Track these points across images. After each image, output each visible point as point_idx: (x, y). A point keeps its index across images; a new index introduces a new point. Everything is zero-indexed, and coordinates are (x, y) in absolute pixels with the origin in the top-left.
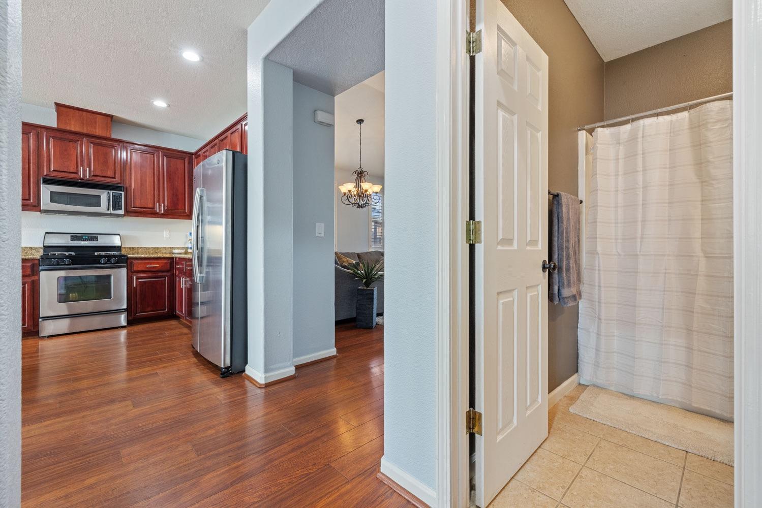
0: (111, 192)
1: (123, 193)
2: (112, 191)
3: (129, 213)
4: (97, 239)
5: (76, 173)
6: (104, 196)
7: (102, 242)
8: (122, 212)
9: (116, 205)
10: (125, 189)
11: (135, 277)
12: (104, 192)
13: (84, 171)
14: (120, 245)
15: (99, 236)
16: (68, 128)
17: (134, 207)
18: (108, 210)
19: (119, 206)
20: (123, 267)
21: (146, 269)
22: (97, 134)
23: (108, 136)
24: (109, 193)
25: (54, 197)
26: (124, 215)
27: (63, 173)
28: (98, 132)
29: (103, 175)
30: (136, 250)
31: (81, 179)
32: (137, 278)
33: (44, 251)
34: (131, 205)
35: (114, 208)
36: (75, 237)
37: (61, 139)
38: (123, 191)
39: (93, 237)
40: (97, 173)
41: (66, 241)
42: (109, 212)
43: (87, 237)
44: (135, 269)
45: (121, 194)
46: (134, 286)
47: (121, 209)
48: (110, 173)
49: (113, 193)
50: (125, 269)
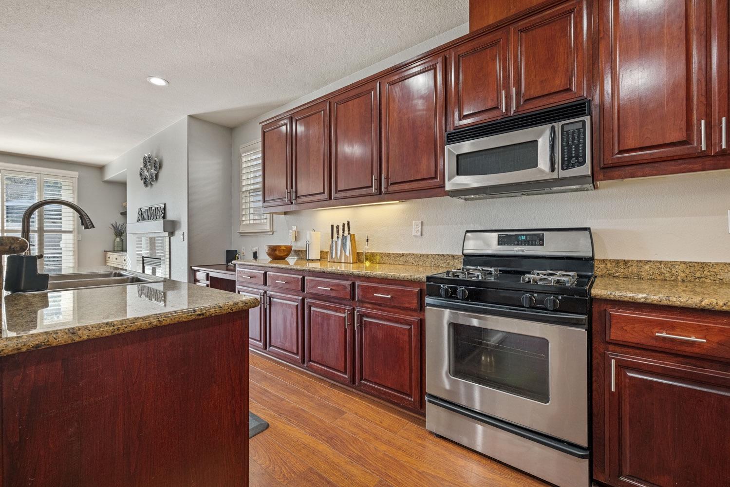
0: (558, 125)
1: (587, 120)
2: (561, 124)
3: (606, 169)
4: (540, 241)
5: (496, 107)
6: (544, 138)
7: (553, 246)
8: (585, 170)
9: (571, 154)
10: (595, 109)
11: (613, 361)
12: (542, 131)
13: (508, 97)
14: (590, 255)
15: (545, 233)
16: (485, 24)
17: (620, 152)
18: (553, 169)
19: (577, 157)
20: (577, 323)
21: (654, 343)
24: (553, 128)
25: (464, 165)
26: (593, 178)
29: (544, 93)
31: (503, 116)
32: (622, 367)
34: (613, 149)
35: (567, 164)
36: (505, 238)
37: (475, 51)
38: (590, 114)
39: (535, 237)
40: (534, 93)
41: (490, 245)
42: (554, 175)
43: (524, 238)
44: (615, 334)
45: (584, 122)
46: (613, 389)
47: (584, 162)
48: (558, 83)
49: (563, 126)
50: (582, 332)
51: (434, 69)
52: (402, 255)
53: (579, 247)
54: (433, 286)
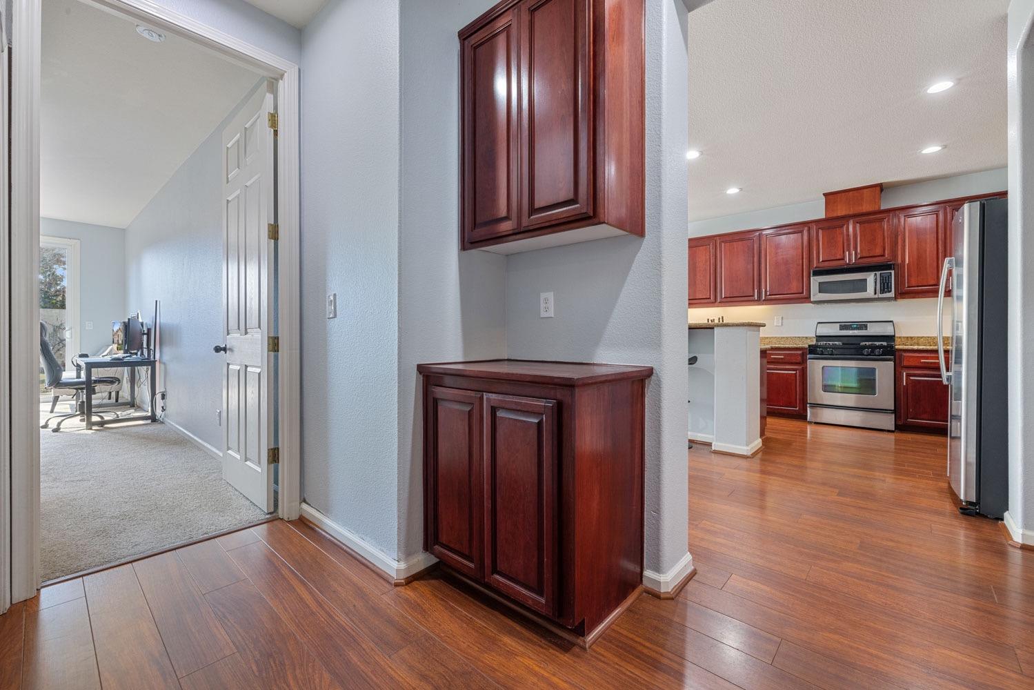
0: (878, 273)
1: (893, 272)
2: (881, 272)
3: (902, 294)
4: (866, 327)
5: (843, 259)
6: (871, 278)
7: (873, 330)
8: (892, 294)
9: (885, 287)
10: (896, 267)
11: (905, 374)
12: (870, 275)
13: (850, 255)
14: (892, 334)
15: (868, 324)
16: (835, 215)
17: (908, 287)
18: (875, 294)
19: (887, 288)
20: (889, 360)
21: (920, 365)
22: (864, 211)
23: (877, 208)
24: (876, 274)
25: (823, 288)
26: (896, 298)
27: (830, 262)
28: (866, 208)
29: (871, 255)
30: (916, 341)
31: (848, 264)
32: (908, 375)
33: (817, 341)
34: (905, 285)
35: (882, 291)
36: (844, 326)
37: (829, 228)
38: (894, 269)
39: (863, 325)
40: (865, 255)
41: (834, 330)
42: (876, 296)
43: (855, 326)
44: (905, 363)
45: (891, 273)
46: (904, 384)
47: (890, 291)
48: (878, 251)
49: (881, 274)
50: (892, 363)
51: (801, 232)
52: (767, 338)
53: (887, 330)
54: (813, 350)
